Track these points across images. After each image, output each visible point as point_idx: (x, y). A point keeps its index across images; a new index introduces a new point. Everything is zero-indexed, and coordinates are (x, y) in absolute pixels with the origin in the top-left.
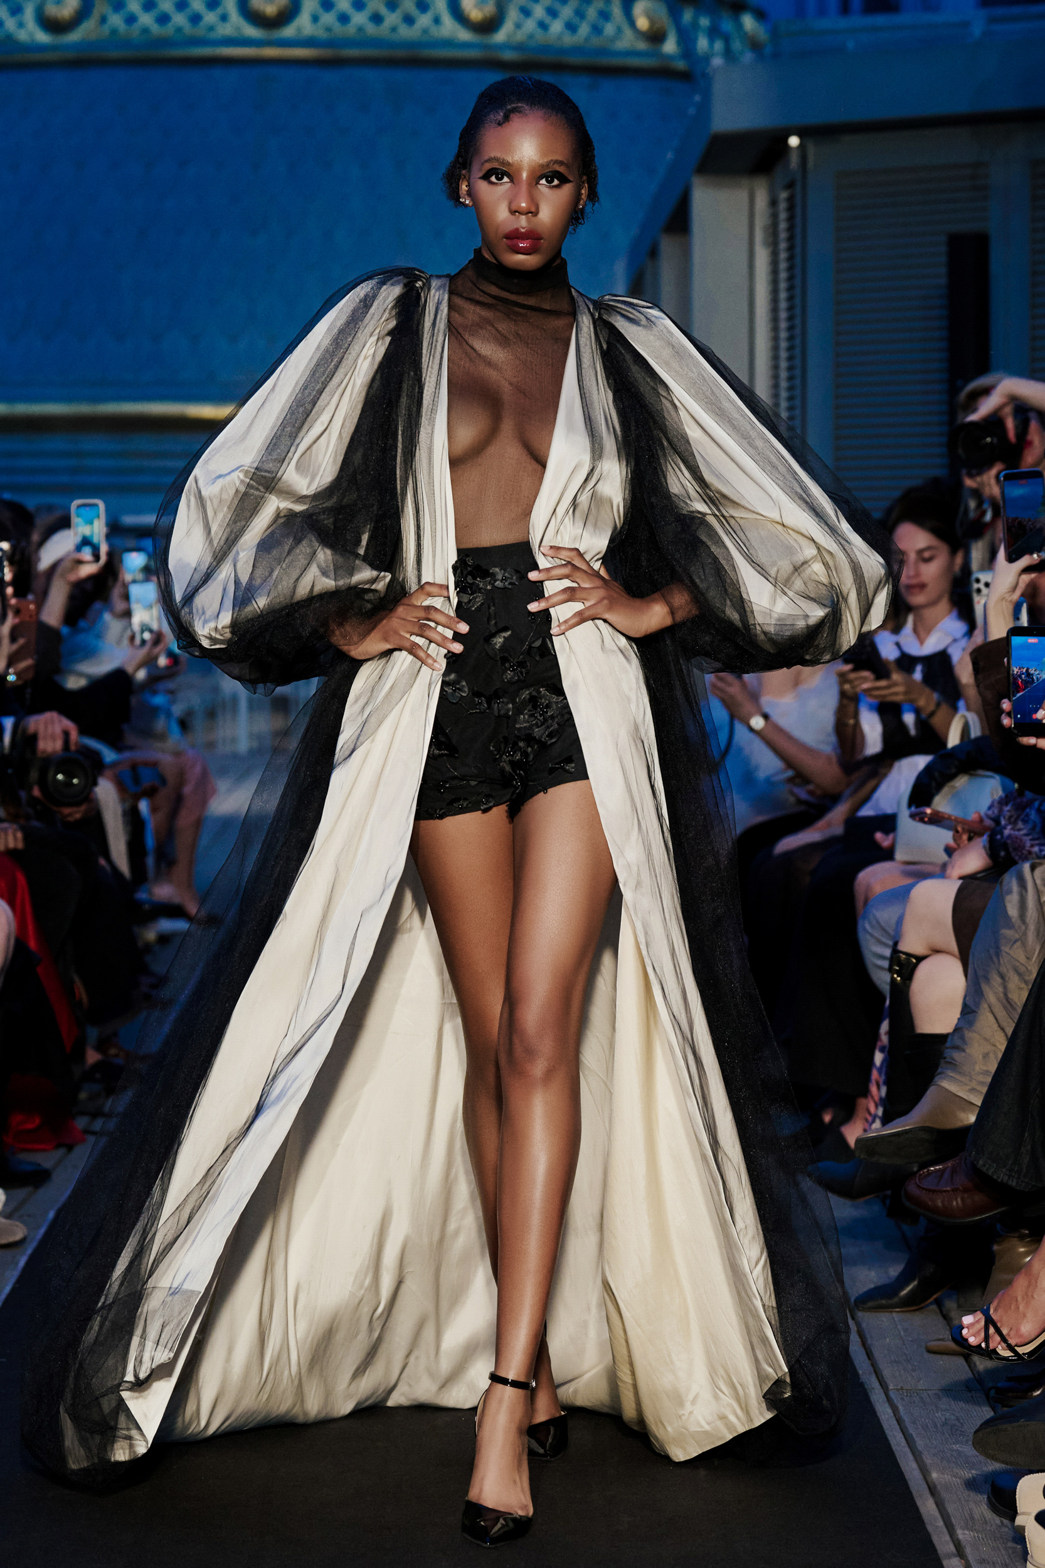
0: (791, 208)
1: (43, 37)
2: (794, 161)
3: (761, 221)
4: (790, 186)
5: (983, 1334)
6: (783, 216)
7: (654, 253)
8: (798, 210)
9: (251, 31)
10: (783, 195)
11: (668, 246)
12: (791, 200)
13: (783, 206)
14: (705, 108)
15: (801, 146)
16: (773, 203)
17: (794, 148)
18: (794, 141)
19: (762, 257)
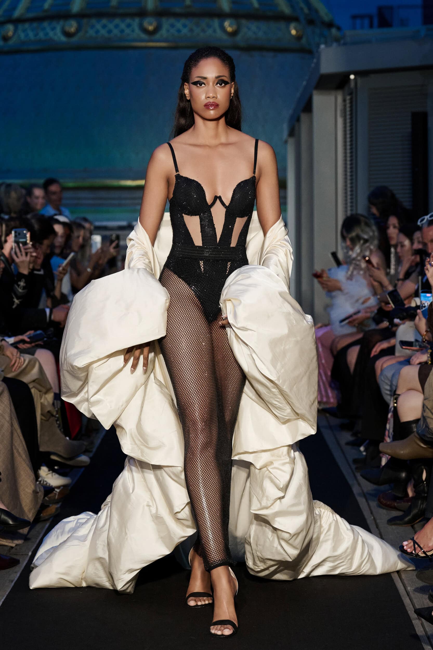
0: (351, 102)
1: (63, 39)
2: (352, 85)
3: (340, 107)
4: (351, 94)
5: (413, 548)
6: (348, 105)
7: (298, 120)
8: (354, 103)
9: (143, 36)
10: (348, 97)
11: (304, 117)
12: (351, 99)
13: (348, 102)
14: (318, 64)
15: (355, 79)
16: (344, 100)
17: (352, 79)
18: (352, 77)
19: (340, 121)
